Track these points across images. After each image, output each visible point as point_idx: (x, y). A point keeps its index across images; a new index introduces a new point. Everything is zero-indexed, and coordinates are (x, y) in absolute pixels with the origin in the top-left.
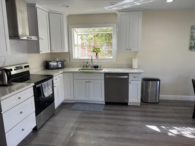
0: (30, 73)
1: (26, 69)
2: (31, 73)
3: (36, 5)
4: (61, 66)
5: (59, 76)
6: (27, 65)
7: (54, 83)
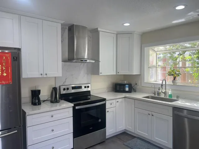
1: (87, 89)
3: (99, 29)
4: (128, 89)
5: (117, 100)
6: (87, 85)
7: (107, 107)
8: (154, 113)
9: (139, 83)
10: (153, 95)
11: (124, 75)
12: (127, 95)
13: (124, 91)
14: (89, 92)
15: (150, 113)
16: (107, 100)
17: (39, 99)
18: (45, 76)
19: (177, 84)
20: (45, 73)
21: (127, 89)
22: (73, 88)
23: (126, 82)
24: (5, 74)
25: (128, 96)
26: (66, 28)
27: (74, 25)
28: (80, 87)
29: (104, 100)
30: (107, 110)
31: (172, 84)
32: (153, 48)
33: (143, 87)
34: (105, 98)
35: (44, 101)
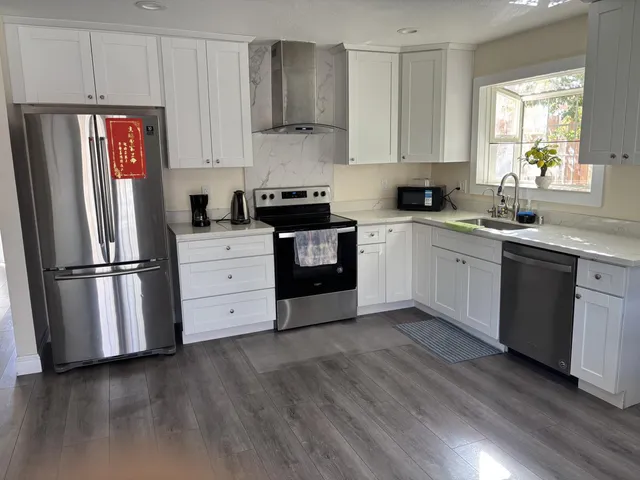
0: (332, 212)
1: (320, 200)
2: (333, 210)
3: (346, 46)
4: (431, 202)
5: (389, 227)
6: (320, 190)
7: (360, 241)
8: (466, 258)
9: (464, 186)
10: (488, 217)
11: (433, 164)
12: (429, 217)
13: (422, 208)
14: (327, 206)
15: (460, 257)
16: (361, 225)
17: (204, 213)
18: (216, 165)
19: (550, 187)
20: (215, 159)
21: (428, 202)
22: (286, 195)
23: (427, 184)
24: (134, 160)
25: (430, 219)
26: (267, 50)
27: (280, 42)
28: (303, 194)
29: (353, 223)
30: (359, 249)
31: (535, 186)
32: (507, 85)
33: (472, 195)
34: (354, 219)
35: (217, 221)
